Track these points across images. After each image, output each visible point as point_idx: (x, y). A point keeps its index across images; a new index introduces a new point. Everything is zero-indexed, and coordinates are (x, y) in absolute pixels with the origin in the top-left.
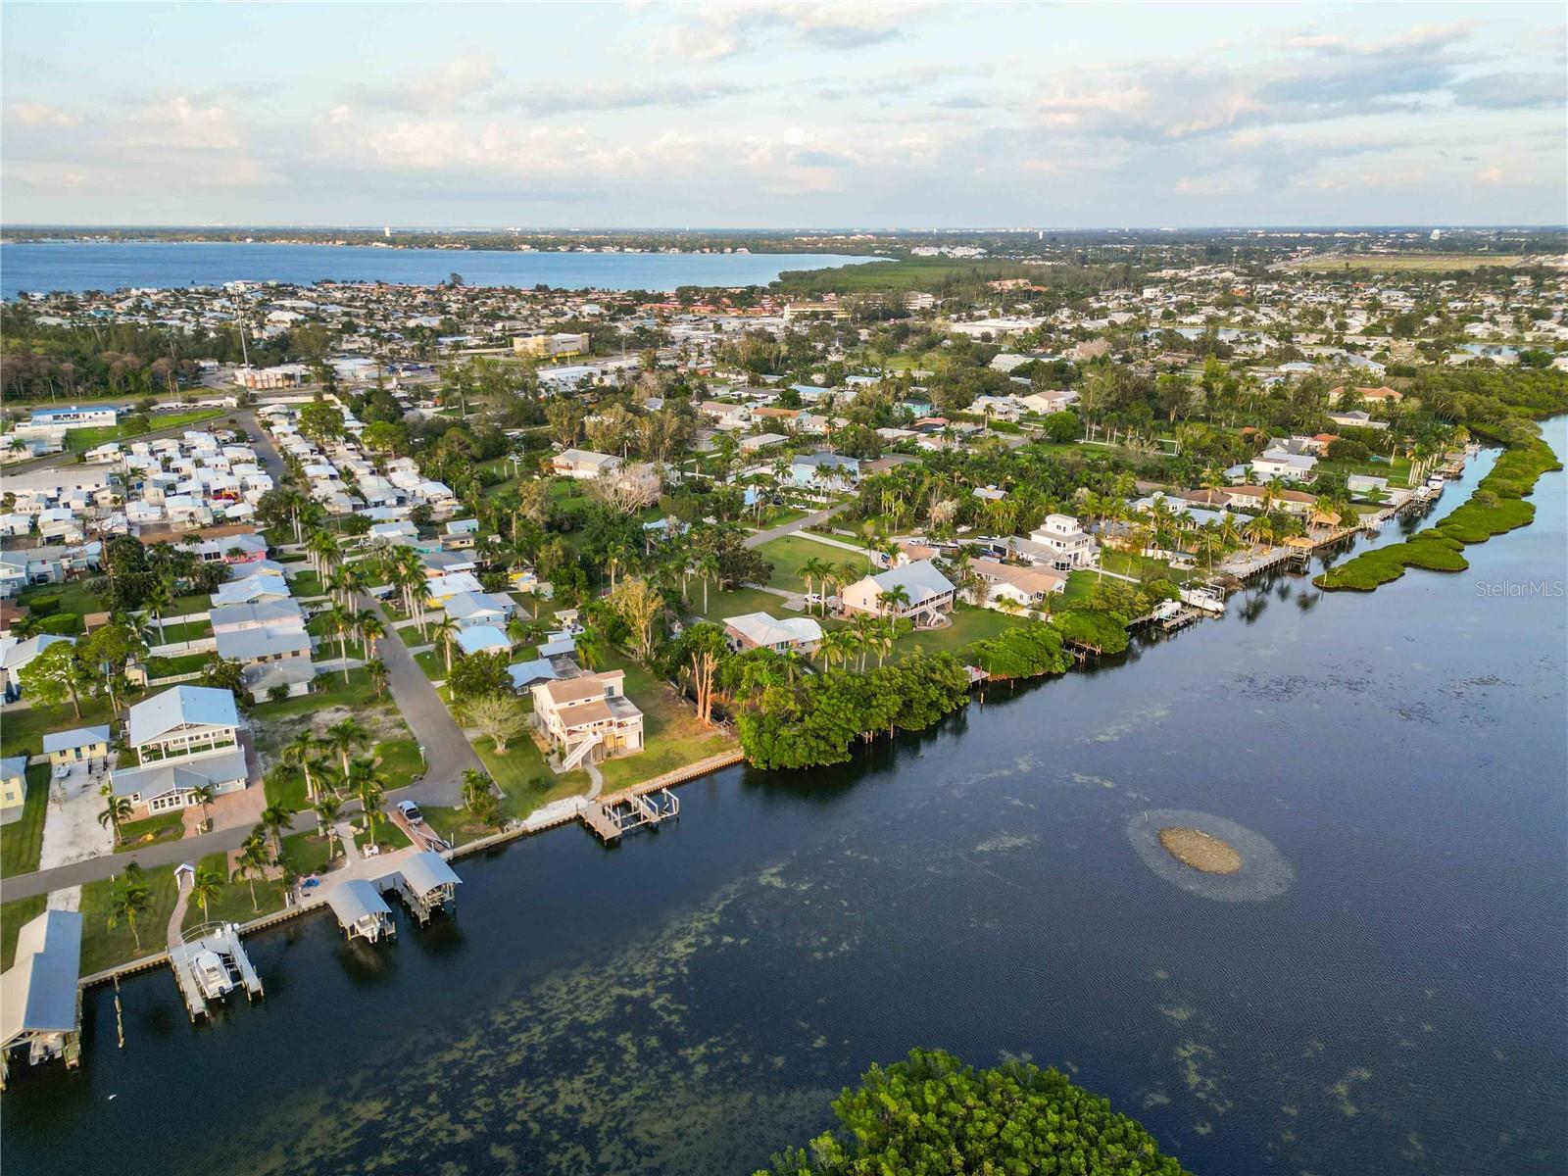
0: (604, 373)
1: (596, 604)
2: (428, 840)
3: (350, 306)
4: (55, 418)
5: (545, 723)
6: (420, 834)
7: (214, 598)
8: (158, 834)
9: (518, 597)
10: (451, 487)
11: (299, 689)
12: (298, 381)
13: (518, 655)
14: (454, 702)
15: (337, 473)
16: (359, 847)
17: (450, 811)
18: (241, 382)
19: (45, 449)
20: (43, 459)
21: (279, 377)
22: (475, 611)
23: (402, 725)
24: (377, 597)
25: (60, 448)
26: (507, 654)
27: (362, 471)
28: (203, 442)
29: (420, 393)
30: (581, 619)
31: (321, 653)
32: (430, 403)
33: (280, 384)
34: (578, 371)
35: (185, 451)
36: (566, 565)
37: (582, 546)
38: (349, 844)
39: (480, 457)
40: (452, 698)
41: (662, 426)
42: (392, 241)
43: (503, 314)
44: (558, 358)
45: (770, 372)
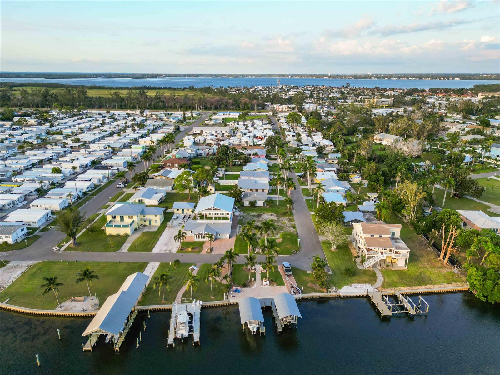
1: (387, 192)
2: (292, 285)
4: (224, 114)
5: (356, 241)
6: (290, 281)
7: (244, 168)
8: (193, 249)
9: (352, 184)
10: (333, 143)
11: (260, 204)
12: (292, 109)
13: (348, 208)
14: (317, 222)
15: (295, 135)
16: (262, 279)
17: (305, 273)
19: (217, 122)
20: (216, 124)
21: (286, 107)
22: (334, 186)
23: (294, 227)
24: (297, 176)
25: (221, 122)
26: (344, 206)
27: (304, 135)
28: (258, 123)
29: (329, 114)
30: (379, 198)
33: (286, 110)
34: (389, 110)
35: (253, 125)
36: (376, 174)
37: (383, 168)
38: (258, 276)
39: (346, 134)
40: (317, 220)
42: (330, 77)
43: (362, 94)
44: (380, 107)
45: (473, 114)
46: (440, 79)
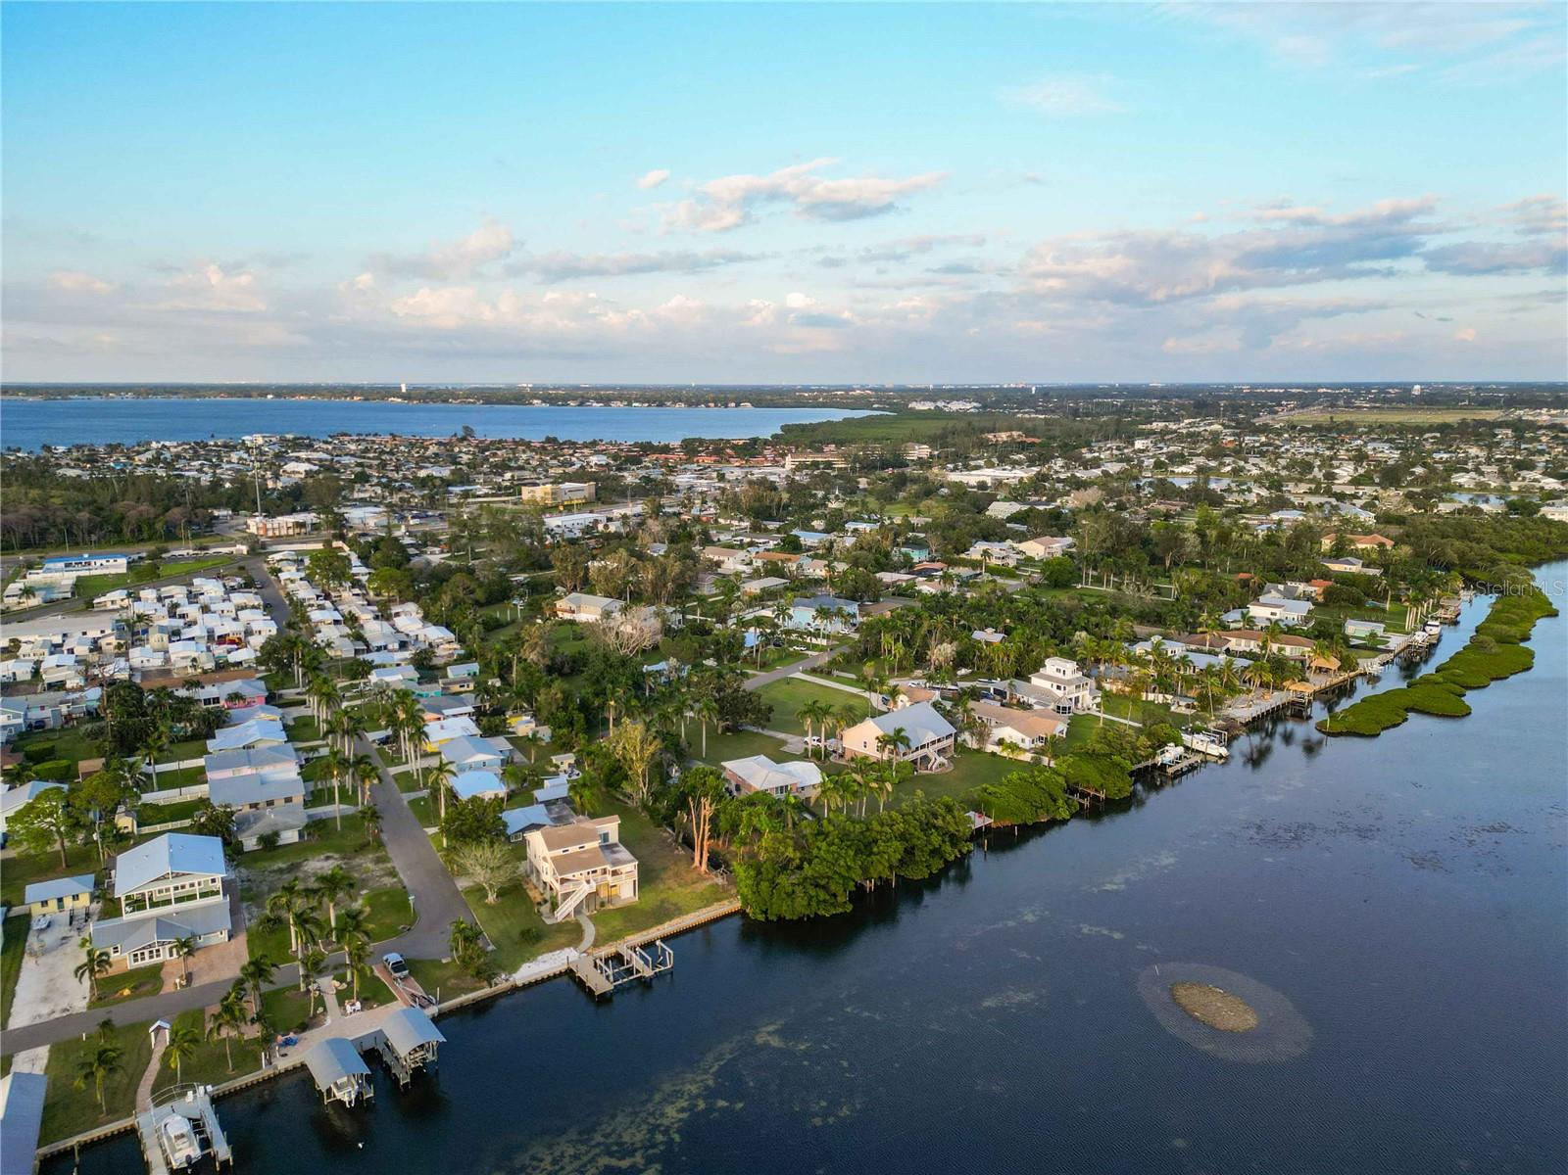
0: (609, 520)
1: (593, 748)
2: (413, 995)
3: (364, 458)
4: (67, 566)
5: (538, 871)
6: (405, 989)
7: (210, 744)
8: (135, 987)
9: (515, 741)
10: (453, 631)
11: (290, 837)
12: (309, 529)
13: (514, 800)
14: (447, 849)
15: (341, 618)
17: (436, 964)
18: (253, 530)
19: (55, 596)
20: (52, 606)
21: (291, 525)
22: (473, 755)
23: (393, 874)
24: (374, 741)
25: (69, 595)
26: (502, 799)
27: (366, 617)
28: (211, 588)
29: (428, 540)
30: (578, 763)
31: (314, 799)
32: (437, 550)
33: (291, 532)
34: (584, 518)
35: (192, 597)
36: (565, 708)
37: (581, 688)
38: (331, 1000)
39: (483, 600)
40: (445, 845)
41: (664, 570)
42: (407, 397)
43: (513, 464)
44: (565, 506)
45: (772, 518)
46: (708, 407)
